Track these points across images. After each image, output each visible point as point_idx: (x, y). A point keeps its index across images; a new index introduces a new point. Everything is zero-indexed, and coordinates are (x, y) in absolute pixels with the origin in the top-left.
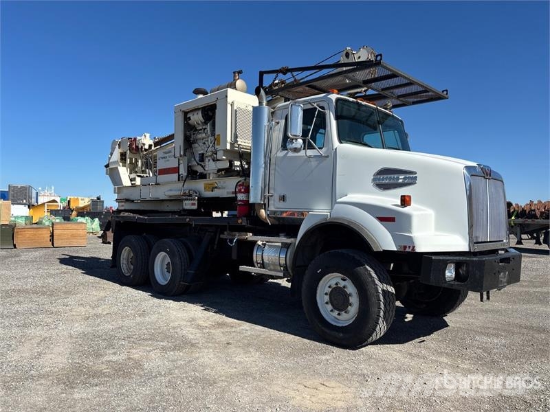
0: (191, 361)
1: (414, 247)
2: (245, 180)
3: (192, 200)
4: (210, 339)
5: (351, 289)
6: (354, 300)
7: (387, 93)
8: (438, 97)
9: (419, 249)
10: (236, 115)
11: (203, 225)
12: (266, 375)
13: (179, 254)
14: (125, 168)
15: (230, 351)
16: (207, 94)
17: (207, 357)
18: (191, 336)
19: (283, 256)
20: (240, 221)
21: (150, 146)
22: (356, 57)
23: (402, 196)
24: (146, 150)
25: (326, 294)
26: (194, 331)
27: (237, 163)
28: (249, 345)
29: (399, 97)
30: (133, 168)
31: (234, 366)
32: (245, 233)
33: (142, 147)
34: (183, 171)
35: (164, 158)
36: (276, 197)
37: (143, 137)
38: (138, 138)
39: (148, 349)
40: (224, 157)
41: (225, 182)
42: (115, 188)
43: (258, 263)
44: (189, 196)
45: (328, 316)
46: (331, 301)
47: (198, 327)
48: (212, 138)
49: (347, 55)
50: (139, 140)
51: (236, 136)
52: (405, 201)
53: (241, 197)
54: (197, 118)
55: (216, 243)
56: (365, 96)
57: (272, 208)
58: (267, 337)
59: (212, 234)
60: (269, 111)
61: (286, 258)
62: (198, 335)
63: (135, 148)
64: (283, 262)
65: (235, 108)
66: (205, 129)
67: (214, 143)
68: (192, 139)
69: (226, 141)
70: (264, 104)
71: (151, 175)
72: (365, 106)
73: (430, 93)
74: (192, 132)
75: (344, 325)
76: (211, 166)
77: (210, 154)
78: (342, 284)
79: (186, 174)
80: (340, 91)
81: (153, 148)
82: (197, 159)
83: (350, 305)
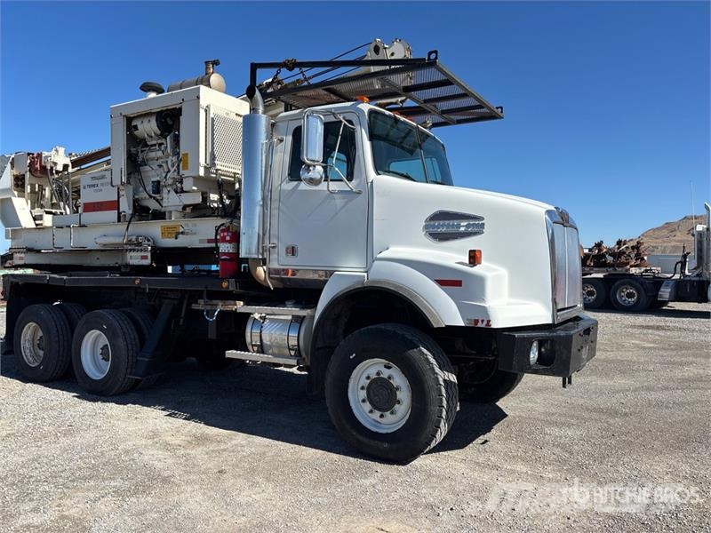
0: (168, 511)
1: (489, 321)
2: (231, 222)
3: (142, 250)
4: (189, 466)
5: (398, 379)
6: (404, 395)
7: (429, 106)
8: (492, 116)
9: (496, 324)
10: (213, 125)
11: (162, 290)
12: (294, 523)
13: (124, 333)
14: (23, 200)
15: (227, 484)
16: (163, 91)
17: (193, 500)
18: (159, 465)
19: (294, 334)
20: (225, 284)
21: (66, 167)
22: (389, 53)
23: (470, 251)
24: (57, 172)
25: (363, 388)
26: (161, 454)
27: (214, 197)
28: (253, 471)
29: (443, 112)
30: (37, 200)
31: (239, 512)
32: (232, 302)
33: (52, 168)
34: (126, 207)
35: (94, 186)
36: (282, 250)
37: (53, 152)
38: (45, 154)
39: (92, 496)
40: (195, 188)
41: (195, 225)
42: (7, 232)
43: (253, 346)
44: (137, 245)
45: (365, 419)
46: (370, 398)
47: (167, 446)
48: (175, 159)
49: (377, 50)
50: (47, 157)
51: (213, 157)
52: (474, 258)
53: (225, 248)
54: (148, 128)
55: (183, 315)
56: (402, 108)
57: (274, 265)
58: (277, 455)
59: (176, 302)
60: (268, 121)
61: (298, 337)
62: (170, 461)
63: (39, 168)
64: (293, 342)
65: (212, 116)
66: (160, 145)
67: (178, 166)
68: (140, 159)
69: (198, 164)
70: (260, 111)
71: (68, 213)
72: (404, 123)
73: (485, 110)
74: (139, 149)
75: (389, 431)
76: (171, 201)
77: (170, 182)
78: (386, 373)
79: (131, 212)
80: (371, 99)
81: (70, 170)
82: (150, 188)
83: (399, 402)
